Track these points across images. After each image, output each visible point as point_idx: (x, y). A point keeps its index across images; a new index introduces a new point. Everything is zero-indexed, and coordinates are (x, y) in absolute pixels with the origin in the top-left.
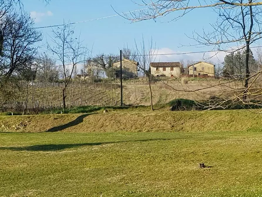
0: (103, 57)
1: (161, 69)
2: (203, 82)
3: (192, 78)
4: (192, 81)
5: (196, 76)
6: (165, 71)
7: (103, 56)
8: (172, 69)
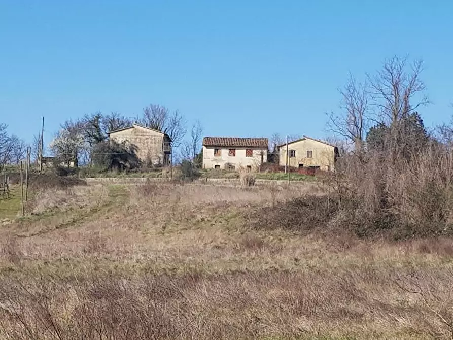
0: (100, 120)
1: (225, 152)
2: (303, 184)
3: (282, 174)
4: (278, 179)
5: (292, 170)
6: (233, 157)
7: (100, 117)
8: (249, 154)
